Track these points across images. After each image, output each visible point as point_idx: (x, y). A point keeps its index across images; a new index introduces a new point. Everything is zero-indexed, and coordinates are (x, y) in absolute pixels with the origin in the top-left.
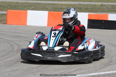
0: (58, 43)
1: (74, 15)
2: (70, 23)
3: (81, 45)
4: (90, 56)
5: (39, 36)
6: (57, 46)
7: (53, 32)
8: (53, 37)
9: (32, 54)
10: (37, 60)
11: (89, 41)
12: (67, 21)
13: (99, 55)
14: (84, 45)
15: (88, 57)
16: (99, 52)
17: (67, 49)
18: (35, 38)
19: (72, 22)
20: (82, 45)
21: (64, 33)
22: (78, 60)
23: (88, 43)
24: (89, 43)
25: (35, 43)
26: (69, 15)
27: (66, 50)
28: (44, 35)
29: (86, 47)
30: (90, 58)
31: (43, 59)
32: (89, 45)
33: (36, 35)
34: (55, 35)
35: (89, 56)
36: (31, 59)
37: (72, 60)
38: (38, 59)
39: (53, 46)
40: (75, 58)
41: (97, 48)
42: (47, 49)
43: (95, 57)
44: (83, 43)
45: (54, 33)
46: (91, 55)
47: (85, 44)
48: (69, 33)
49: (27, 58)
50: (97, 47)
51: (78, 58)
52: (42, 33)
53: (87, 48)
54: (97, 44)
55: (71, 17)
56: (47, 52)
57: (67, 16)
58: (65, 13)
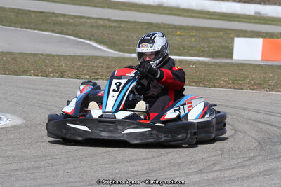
0: (124, 104)
1: (162, 47)
2: (154, 64)
3: (172, 110)
4: (191, 132)
5: (88, 89)
6: (121, 110)
7: (115, 81)
8: (114, 90)
9: (69, 125)
10: (80, 139)
11: (191, 103)
12: (148, 59)
13: (212, 133)
14: (179, 110)
15: (184, 135)
16: (212, 126)
17: (142, 117)
18: (79, 93)
19: (158, 61)
20: (175, 111)
21: (139, 83)
22: (163, 139)
23: (188, 107)
24: (191, 106)
25: (77, 103)
26: (152, 47)
27: (141, 119)
28: (99, 88)
29: (183, 114)
30: (189, 136)
31: (93, 137)
32: (189, 111)
33: (82, 87)
34: (118, 87)
35: (187, 134)
36: (68, 136)
37: (152, 140)
38: (81, 136)
39: (114, 111)
40: (157, 136)
41: (207, 118)
42: (101, 116)
43: (202, 135)
44: (177, 105)
45: (116, 84)
46: (193, 132)
47: (181, 108)
48: (149, 84)
49: (59, 134)
50: (207, 116)
51: (163, 136)
52: (94, 84)
53: (186, 116)
54: (209, 108)
55: (156, 50)
56: (100, 122)
57: (147, 49)
58: (143, 41)
